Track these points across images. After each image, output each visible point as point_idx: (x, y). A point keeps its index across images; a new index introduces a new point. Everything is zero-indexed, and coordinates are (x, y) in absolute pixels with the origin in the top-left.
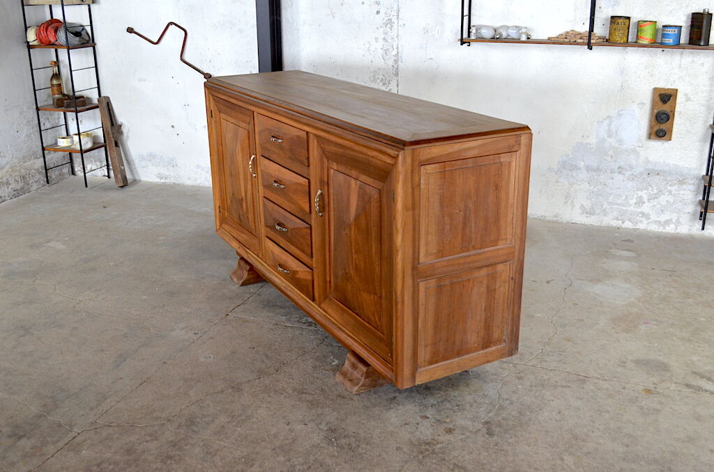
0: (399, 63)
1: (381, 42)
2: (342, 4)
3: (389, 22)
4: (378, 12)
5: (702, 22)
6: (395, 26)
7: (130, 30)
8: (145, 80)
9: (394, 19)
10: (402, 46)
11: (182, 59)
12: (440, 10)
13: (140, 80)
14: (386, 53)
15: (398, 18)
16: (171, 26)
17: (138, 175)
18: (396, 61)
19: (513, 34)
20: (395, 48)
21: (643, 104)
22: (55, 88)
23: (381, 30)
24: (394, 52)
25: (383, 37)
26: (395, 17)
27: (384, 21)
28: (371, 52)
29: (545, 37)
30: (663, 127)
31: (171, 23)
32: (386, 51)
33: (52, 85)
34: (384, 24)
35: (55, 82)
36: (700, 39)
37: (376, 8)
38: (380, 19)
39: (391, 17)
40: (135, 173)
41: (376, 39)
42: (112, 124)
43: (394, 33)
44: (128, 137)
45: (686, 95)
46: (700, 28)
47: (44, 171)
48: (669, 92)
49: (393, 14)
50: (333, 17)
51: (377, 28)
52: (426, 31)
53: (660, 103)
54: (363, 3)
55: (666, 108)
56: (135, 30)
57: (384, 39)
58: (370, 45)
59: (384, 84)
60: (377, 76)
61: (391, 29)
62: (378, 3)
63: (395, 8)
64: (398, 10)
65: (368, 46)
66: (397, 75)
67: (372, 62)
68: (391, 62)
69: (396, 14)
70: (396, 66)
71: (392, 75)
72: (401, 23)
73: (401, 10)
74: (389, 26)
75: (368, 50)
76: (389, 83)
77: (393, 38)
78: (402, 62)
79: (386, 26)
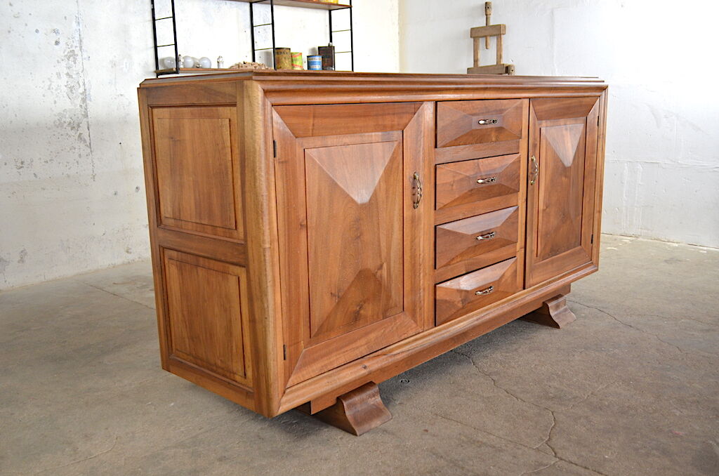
0: (88, 102)
1: (65, 78)
2: (9, 32)
3: (72, 55)
4: (57, 43)
6: (79, 59)
9: (77, 51)
10: (89, 82)
12: (125, 41)
14: (71, 91)
15: (81, 50)
18: (84, 100)
19: (206, 63)
20: (81, 84)
23: (64, 64)
24: (81, 90)
25: (66, 72)
26: (78, 48)
27: (66, 53)
28: (54, 91)
32: (71, 89)
34: (66, 56)
37: (54, 38)
38: (60, 51)
39: (74, 49)
41: (59, 75)
43: (78, 67)
46: (330, 58)
49: (75, 44)
51: (58, 62)
52: (114, 65)
54: (37, 31)
57: (68, 74)
58: (51, 81)
59: (73, 128)
60: (64, 119)
61: (75, 63)
62: (56, 32)
63: (77, 38)
64: (81, 41)
65: (49, 83)
66: (86, 116)
67: (55, 102)
68: (78, 102)
69: (78, 45)
70: (84, 105)
71: (80, 116)
72: (85, 55)
73: (84, 41)
74: (71, 59)
75: (49, 89)
76: (79, 126)
77: (78, 73)
78: (90, 100)
79: (68, 59)
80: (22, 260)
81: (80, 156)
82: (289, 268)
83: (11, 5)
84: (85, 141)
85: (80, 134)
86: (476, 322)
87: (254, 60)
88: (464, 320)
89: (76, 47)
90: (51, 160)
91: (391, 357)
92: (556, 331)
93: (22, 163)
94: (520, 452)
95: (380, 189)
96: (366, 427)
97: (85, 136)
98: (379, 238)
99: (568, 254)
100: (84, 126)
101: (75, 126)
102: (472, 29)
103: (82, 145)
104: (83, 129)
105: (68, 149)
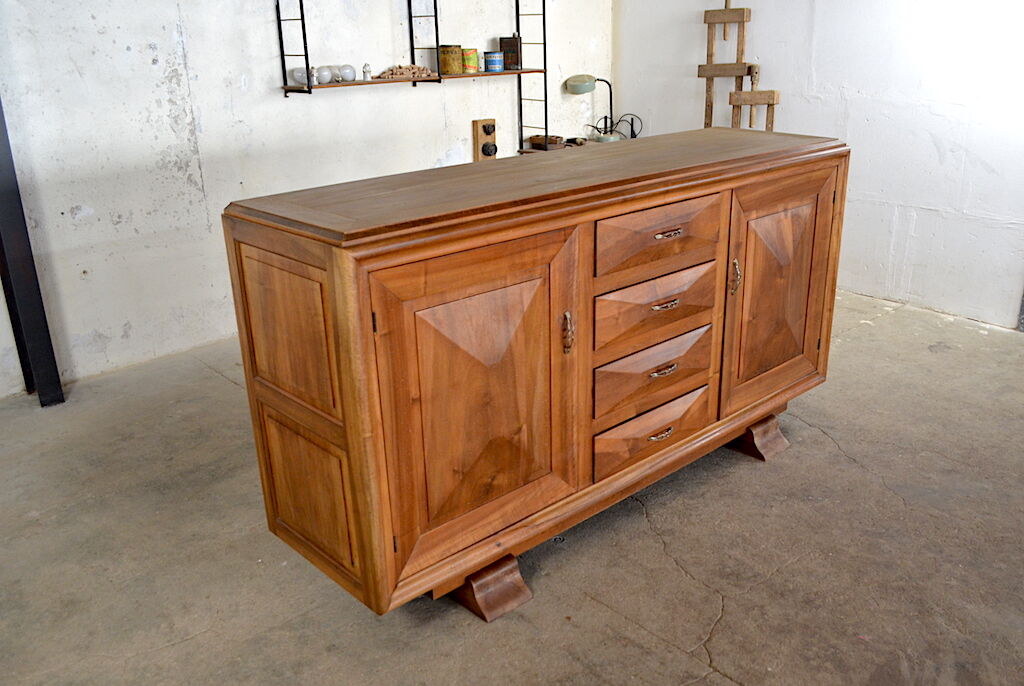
0: (198, 133)
1: (167, 106)
2: (94, 53)
3: (174, 75)
4: (155, 61)
6: (184, 79)
9: (181, 69)
10: (198, 108)
12: (243, 51)
14: (176, 122)
15: (185, 67)
18: (192, 132)
20: (188, 111)
21: (466, 139)
23: (164, 88)
24: (188, 119)
25: (168, 98)
26: (182, 66)
27: (166, 74)
28: (153, 123)
32: (176, 119)
34: (166, 77)
36: (517, 64)
37: (150, 55)
38: (159, 71)
39: (176, 67)
41: (159, 102)
43: (183, 91)
45: (499, 124)
46: (515, 52)
48: (490, 123)
49: (178, 61)
50: (81, 75)
51: (158, 86)
52: (229, 83)
53: (482, 135)
54: (128, 48)
55: (488, 139)
57: (170, 101)
58: (150, 112)
59: (180, 169)
60: (168, 159)
61: (179, 85)
62: (152, 47)
63: (180, 52)
64: (185, 56)
65: (147, 114)
66: (196, 152)
67: (156, 138)
68: (186, 134)
69: (182, 62)
70: (192, 139)
71: (189, 153)
72: (191, 75)
73: (189, 55)
74: (174, 80)
75: (148, 121)
76: (187, 166)
77: (183, 98)
78: (201, 131)
79: (170, 81)
80: (126, 335)
81: (191, 202)
82: (398, 450)
83: (93, 17)
84: (196, 184)
85: (190, 175)
86: (650, 471)
87: (413, 62)
88: (633, 470)
89: (179, 64)
90: (154, 211)
91: (532, 528)
92: (760, 464)
93: (119, 217)
94: (670, 656)
95: (517, 340)
96: (500, 611)
97: (199, 180)
98: (516, 399)
99: (784, 368)
100: (194, 165)
101: (182, 166)
102: (706, 12)
103: (193, 189)
104: (193, 169)
105: (175, 195)
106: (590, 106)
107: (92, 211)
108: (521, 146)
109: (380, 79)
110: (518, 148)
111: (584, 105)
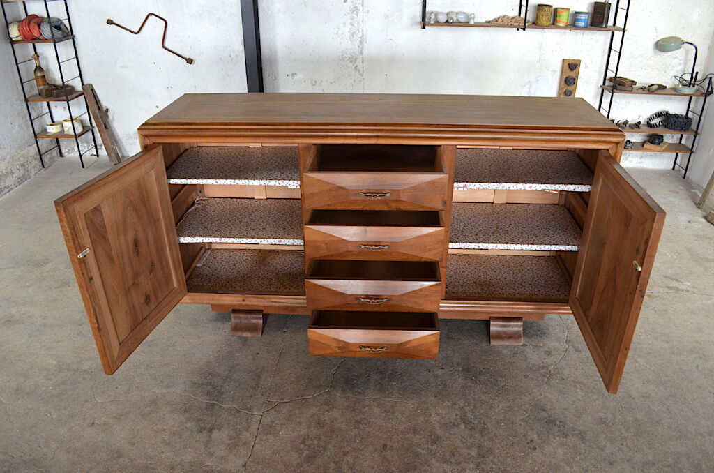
0: (364, 43)
1: (348, 26)
3: (355, 10)
4: (345, 1)
5: (605, 10)
6: (360, 12)
7: (110, 22)
8: (127, 67)
9: (360, 7)
10: (367, 29)
11: (163, 47)
13: (122, 67)
14: (353, 35)
15: (362, 6)
16: (150, 17)
17: (126, 152)
18: (361, 42)
19: (462, 18)
20: (360, 31)
21: (555, 71)
22: (40, 80)
23: (349, 16)
24: (360, 35)
25: (349, 22)
26: (360, 5)
27: (351, 9)
28: (340, 35)
29: (483, 21)
30: (570, 88)
31: (151, 14)
32: (353, 34)
33: (37, 77)
34: (350, 11)
35: (39, 74)
36: (602, 23)
38: (347, 7)
39: (357, 5)
40: (123, 150)
41: (344, 24)
42: (99, 109)
43: (359, 18)
44: (113, 118)
45: (585, 64)
46: (603, 14)
47: (38, 157)
48: (574, 62)
49: (359, 2)
50: (305, 5)
51: (345, 15)
52: (387, 16)
53: (569, 71)
55: (572, 74)
56: (115, 22)
57: (351, 24)
58: (339, 29)
59: (351, 62)
60: (345, 55)
61: (357, 15)
65: (337, 30)
66: (362, 53)
67: (340, 43)
68: (357, 43)
69: (361, 2)
70: (361, 46)
71: (358, 54)
72: (365, 10)
74: (355, 12)
75: (337, 34)
76: (356, 60)
77: (359, 23)
78: (366, 42)
79: (353, 13)
81: (354, 81)
84: (359, 71)
85: (356, 66)
87: (520, 14)
89: (359, 4)
90: (334, 82)
93: (315, 82)
96: (239, 334)
97: (360, 68)
100: (360, 60)
101: (354, 60)
103: (357, 74)
104: (359, 63)
105: (347, 76)
106: (682, 62)
107: (302, 77)
108: (604, 83)
109: (489, 24)
110: (601, 83)
111: (677, 60)
